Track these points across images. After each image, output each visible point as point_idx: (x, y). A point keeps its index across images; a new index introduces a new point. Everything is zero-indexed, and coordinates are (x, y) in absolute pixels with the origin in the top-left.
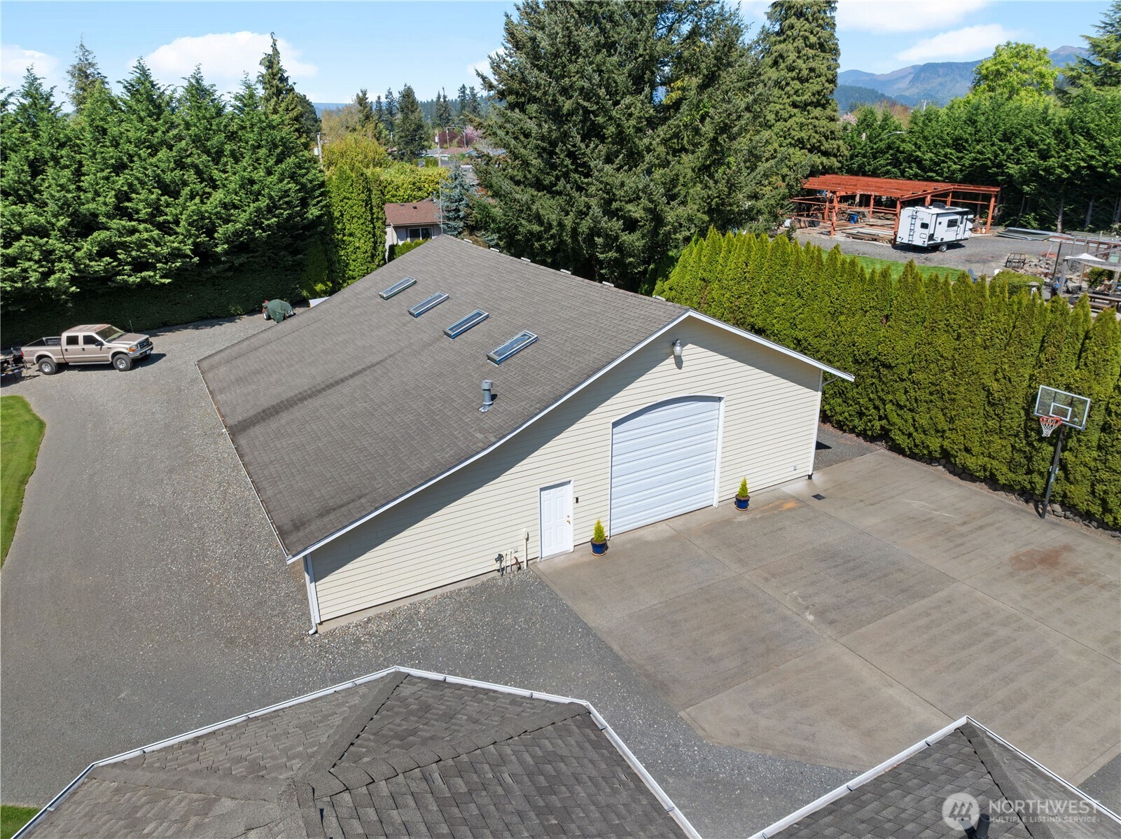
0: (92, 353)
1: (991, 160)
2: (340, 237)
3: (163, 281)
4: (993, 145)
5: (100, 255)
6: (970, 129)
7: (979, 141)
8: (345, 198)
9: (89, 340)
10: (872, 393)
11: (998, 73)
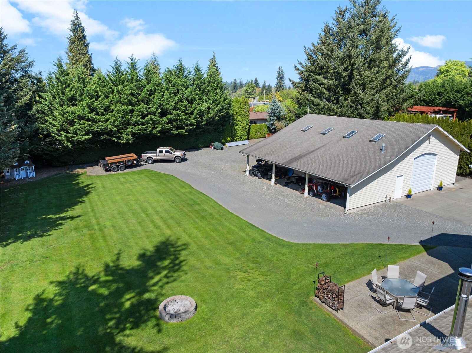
0: (168, 156)
1: (453, 99)
2: (235, 121)
3: (186, 133)
4: (452, 94)
5: (168, 124)
6: (443, 89)
7: (447, 93)
8: (238, 108)
9: (166, 152)
10: (466, 160)
11: (447, 71)
